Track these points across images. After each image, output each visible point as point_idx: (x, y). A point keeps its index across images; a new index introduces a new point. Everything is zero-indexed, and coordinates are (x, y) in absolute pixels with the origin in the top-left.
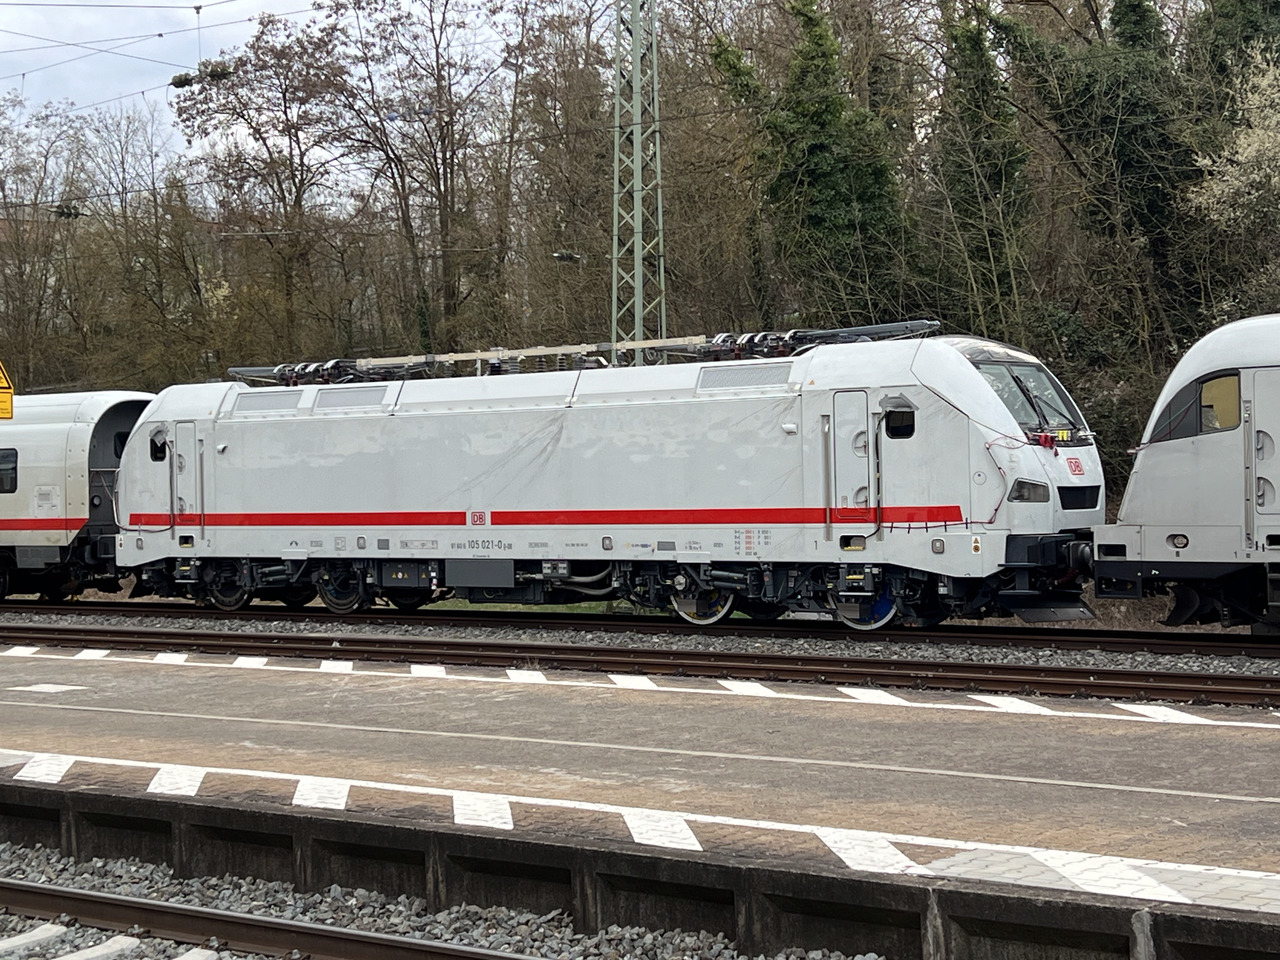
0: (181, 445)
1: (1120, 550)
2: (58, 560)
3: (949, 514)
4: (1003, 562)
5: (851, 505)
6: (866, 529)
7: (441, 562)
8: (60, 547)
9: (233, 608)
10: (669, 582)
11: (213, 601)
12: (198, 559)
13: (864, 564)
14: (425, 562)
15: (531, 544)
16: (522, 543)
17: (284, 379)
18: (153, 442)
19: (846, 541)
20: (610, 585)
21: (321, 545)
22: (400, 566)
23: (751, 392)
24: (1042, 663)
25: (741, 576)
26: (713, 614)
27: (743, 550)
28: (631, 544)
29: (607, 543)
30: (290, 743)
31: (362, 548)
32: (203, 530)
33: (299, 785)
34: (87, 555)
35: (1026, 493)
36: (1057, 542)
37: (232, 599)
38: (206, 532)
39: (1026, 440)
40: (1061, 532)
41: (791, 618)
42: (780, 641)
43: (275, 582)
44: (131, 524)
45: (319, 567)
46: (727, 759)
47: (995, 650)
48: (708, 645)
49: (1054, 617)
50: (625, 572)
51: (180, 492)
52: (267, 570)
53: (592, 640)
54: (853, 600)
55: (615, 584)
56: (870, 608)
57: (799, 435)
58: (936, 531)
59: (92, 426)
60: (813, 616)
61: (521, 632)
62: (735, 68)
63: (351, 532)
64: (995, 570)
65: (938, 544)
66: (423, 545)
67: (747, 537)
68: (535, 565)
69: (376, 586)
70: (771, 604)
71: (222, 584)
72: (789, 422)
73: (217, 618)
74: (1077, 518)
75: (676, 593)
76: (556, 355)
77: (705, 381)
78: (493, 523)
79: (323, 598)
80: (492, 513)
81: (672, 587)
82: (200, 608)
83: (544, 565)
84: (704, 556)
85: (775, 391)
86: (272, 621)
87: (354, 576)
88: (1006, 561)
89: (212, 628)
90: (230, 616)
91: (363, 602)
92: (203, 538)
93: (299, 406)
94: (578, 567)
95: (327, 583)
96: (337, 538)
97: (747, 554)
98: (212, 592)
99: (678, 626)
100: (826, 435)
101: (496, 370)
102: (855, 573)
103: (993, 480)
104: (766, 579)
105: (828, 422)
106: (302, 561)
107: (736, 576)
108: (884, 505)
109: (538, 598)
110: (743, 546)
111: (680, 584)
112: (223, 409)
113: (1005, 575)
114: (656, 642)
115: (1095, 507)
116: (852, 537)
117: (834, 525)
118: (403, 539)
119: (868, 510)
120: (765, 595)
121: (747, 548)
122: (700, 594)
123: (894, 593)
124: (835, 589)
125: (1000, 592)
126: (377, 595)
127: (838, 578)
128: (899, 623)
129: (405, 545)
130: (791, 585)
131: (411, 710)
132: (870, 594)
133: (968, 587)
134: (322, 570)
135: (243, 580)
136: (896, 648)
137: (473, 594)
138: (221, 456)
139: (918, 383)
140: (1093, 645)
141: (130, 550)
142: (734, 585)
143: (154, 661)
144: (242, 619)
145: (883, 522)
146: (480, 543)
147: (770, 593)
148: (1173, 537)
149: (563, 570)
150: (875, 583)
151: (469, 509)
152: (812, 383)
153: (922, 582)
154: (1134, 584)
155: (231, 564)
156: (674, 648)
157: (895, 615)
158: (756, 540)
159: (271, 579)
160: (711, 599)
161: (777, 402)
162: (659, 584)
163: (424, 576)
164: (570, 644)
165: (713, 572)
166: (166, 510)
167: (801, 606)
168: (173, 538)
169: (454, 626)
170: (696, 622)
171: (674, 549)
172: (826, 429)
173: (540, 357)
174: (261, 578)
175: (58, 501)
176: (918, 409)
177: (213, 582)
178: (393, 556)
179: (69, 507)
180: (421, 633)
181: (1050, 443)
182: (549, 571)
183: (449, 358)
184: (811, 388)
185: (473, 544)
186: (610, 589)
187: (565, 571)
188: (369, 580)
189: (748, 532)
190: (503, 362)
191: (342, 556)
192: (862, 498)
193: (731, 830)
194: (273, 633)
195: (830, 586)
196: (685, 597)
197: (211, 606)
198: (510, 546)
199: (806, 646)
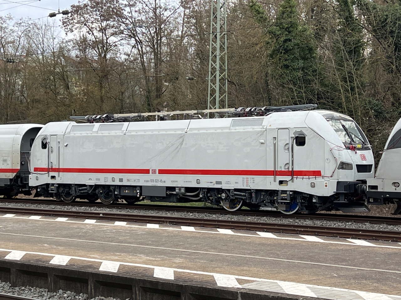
0: (52, 144)
1: (376, 187)
2: (9, 183)
3: (317, 174)
4: (335, 191)
5: (283, 170)
6: (288, 178)
7: (141, 187)
8: (10, 179)
9: (70, 202)
10: (219, 196)
11: (63, 199)
12: (57, 184)
13: (287, 191)
14: (135, 187)
15: (172, 181)
16: (169, 181)
17: (89, 121)
18: (42, 142)
19: (281, 182)
20: (199, 197)
21: (100, 180)
22: (127, 188)
23: (249, 129)
24: (347, 227)
25: (244, 194)
26: (236, 207)
27: (245, 185)
28: (207, 182)
29: (198, 182)
30: (60, 245)
31: (114, 181)
32: (59, 174)
33: (54, 258)
34: (19, 182)
35: (344, 166)
36: (354, 184)
37: (69, 198)
38: (60, 174)
39: (345, 148)
40: (357, 181)
41: (262, 209)
42: (257, 217)
43: (83, 193)
44: (34, 171)
45: (99, 188)
46: (203, 253)
47: (332, 222)
48: (232, 218)
49: (354, 211)
50: (204, 192)
51: (51, 160)
52: (81, 188)
53: (192, 216)
54: (283, 203)
55: (201, 196)
56: (290, 206)
57: (265, 144)
58: (313, 179)
59: (22, 136)
60: (269, 209)
61: (168, 212)
62: (258, 11)
63: (110, 176)
64: (333, 194)
65: (313, 184)
66: (135, 181)
67: (247, 180)
68: (173, 189)
69: (118, 195)
70: (254, 204)
71: (66, 193)
72: (262, 139)
73: (64, 205)
74: (362, 176)
75: (222, 200)
76: (184, 114)
77: (233, 125)
78: (159, 173)
79: (100, 199)
80: (159, 170)
81: (221, 198)
82: (58, 201)
83: (176, 189)
84: (232, 187)
85: (258, 128)
86: (82, 207)
87: (111, 191)
88: (337, 190)
89: (61, 209)
90: (68, 204)
91: (114, 200)
92: (59, 176)
93: (93, 130)
94: (188, 189)
95: (101, 193)
96: (105, 178)
97: (247, 186)
98: (62, 196)
99: (223, 211)
100: (275, 144)
101: (162, 119)
102: (284, 194)
103: (332, 161)
104: (253, 195)
105: (276, 140)
106: (93, 186)
107: (243, 194)
108: (294, 170)
109: (174, 200)
110: (245, 183)
111: (223, 196)
112: (67, 131)
113: (336, 195)
114: (214, 217)
115: (370, 172)
116: (283, 181)
117: (277, 176)
118: (128, 178)
119: (289, 171)
120: (253, 201)
121: (247, 184)
122: (231, 200)
123: (298, 201)
124: (277, 199)
125: (334, 202)
126: (119, 198)
127: (278, 196)
128: (299, 212)
129: (128, 180)
130: (262, 197)
131: (107, 236)
132: (289, 201)
133: (323, 199)
134: (100, 189)
135: (73, 192)
136: (297, 221)
137: (152, 198)
138: (65, 148)
139: (307, 127)
140: (367, 221)
141: (33, 181)
142: (242, 197)
143: (29, 218)
144: (72, 206)
145: (294, 176)
146: (154, 180)
147: (254, 200)
148: (394, 183)
149: (183, 191)
150: (291, 198)
151: (150, 168)
152: (270, 126)
153: (307, 197)
154: (380, 199)
155: (69, 186)
156: (220, 219)
157: (298, 209)
158: (250, 181)
159: (82, 192)
160: (235, 202)
161: (258, 132)
162: (216, 196)
163: (135, 192)
164: (184, 217)
165: (235, 192)
166: (46, 167)
167: (265, 205)
168: (49, 176)
169: (145, 210)
170: (229, 210)
171: (221, 184)
172: (275, 142)
173: (178, 115)
174: (79, 191)
175: (9, 162)
176: (307, 136)
177: (62, 192)
178: (124, 184)
179: (13, 164)
180: (133, 212)
181: (353, 149)
182: (178, 191)
183: (146, 114)
184: (270, 127)
185: (152, 181)
186: (199, 198)
187: (184, 191)
188: (116, 193)
189: (248, 178)
190: (165, 116)
191: (107, 184)
192: (287, 167)
193: (187, 274)
194: (82, 211)
195: (275, 198)
196: (225, 201)
197: (62, 201)
198: (165, 182)
199: (266, 219)
